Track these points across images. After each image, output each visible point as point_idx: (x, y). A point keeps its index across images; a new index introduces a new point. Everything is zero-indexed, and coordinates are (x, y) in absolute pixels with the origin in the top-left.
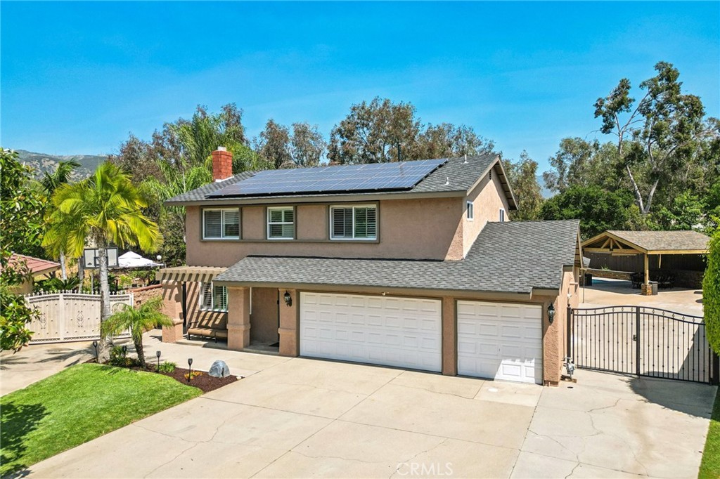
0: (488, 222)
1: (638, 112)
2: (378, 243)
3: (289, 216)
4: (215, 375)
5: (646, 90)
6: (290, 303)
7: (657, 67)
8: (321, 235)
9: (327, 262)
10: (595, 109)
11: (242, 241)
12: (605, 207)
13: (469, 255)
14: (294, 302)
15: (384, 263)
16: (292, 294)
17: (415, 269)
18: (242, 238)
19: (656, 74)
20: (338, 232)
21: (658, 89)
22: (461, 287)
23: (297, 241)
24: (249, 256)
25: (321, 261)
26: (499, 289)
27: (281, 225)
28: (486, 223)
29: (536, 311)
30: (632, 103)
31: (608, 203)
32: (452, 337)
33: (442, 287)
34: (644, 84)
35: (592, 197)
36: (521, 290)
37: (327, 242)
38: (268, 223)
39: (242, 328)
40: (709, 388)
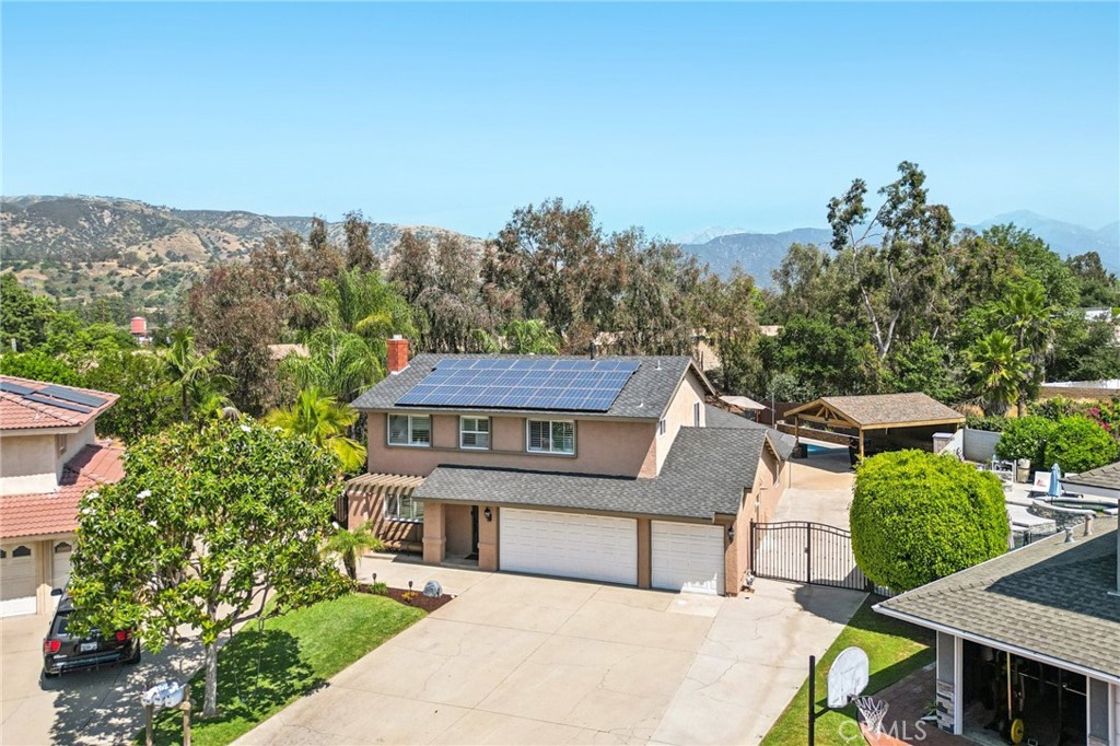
0: (682, 427)
1: (876, 221)
2: (575, 457)
3: (483, 425)
4: (430, 595)
5: (885, 197)
6: (490, 519)
7: (901, 167)
8: (517, 446)
9: (526, 476)
10: (829, 210)
11: (433, 448)
12: (834, 349)
13: (662, 473)
14: (494, 518)
15: (583, 479)
16: (492, 511)
17: (613, 489)
18: (432, 445)
19: (899, 176)
20: (534, 443)
21: (899, 198)
22: (655, 511)
23: (492, 451)
24: (440, 466)
25: (519, 475)
26: (687, 514)
27: (474, 435)
28: (679, 428)
29: (719, 531)
30: (868, 213)
31: (836, 343)
32: (647, 553)
33: (638, 510)
34: (883, 190)
35: (818, 335)
36: (705, 516)
37: (523, 453)
38: (461, 432)
39: (440, 542)
40: (862, 594)
